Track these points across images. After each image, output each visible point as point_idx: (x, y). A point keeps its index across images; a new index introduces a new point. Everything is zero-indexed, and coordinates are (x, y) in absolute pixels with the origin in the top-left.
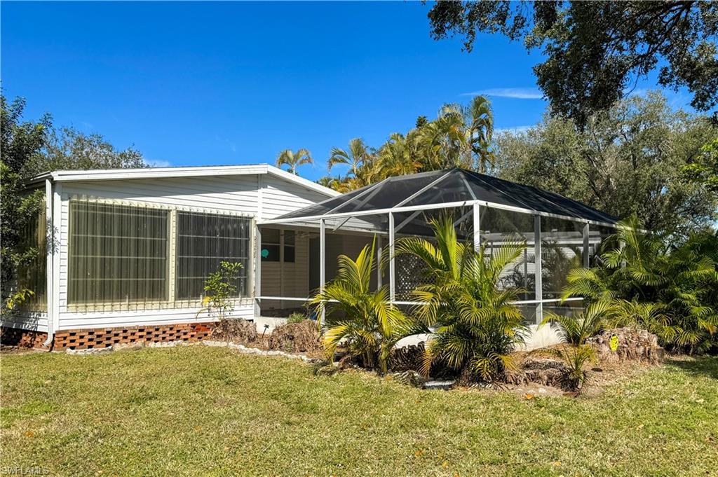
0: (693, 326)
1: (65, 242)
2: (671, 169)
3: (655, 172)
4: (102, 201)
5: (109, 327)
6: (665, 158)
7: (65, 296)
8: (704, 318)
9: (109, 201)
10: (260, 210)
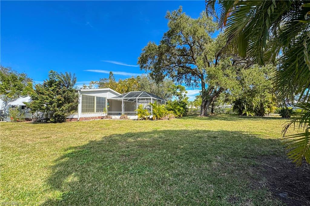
0: (177, 114)
1: (81, 102)
2: (165, 89)
3: (163, 89)
4: (86, 95)
5: (87, 117)
6: (164, 87)
7: (81, 111)
8: (178, 113)
9: (87, 95)
10: (107, 96)
